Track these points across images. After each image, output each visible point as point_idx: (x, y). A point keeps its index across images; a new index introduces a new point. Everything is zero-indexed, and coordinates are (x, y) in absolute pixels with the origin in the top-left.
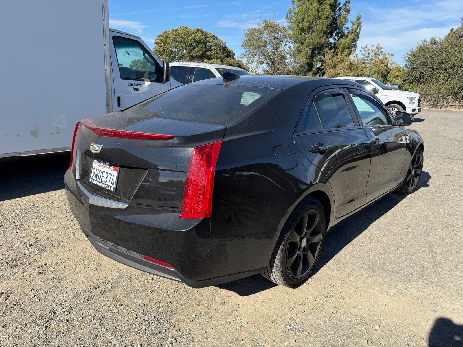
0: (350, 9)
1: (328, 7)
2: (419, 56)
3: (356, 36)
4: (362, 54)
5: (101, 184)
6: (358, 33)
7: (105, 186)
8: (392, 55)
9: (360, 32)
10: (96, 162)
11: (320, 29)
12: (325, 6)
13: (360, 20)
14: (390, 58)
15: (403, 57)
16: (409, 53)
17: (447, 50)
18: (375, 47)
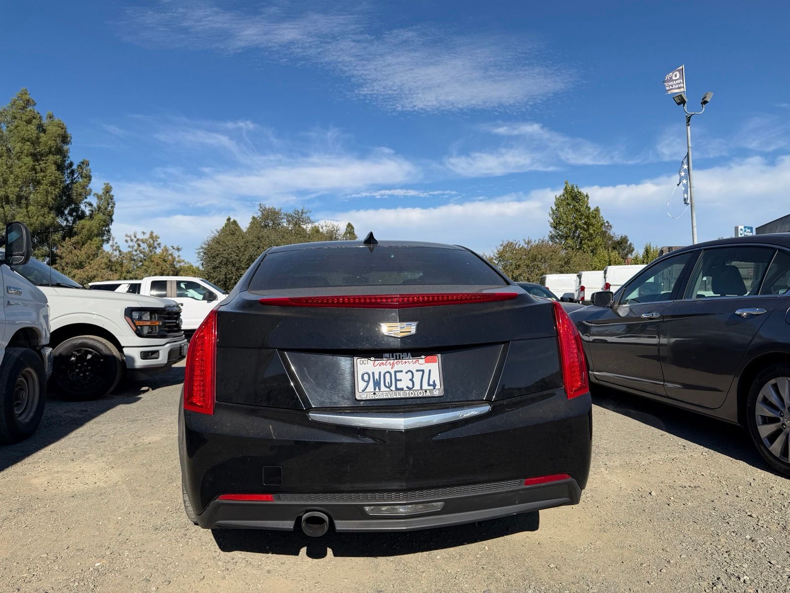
0: (91, 174)
1: (53, 167)
2: (219, 251)
3: (108, 217)
4: (129, 246)
6: (110, 212)
8: (178, 249)
9: (113, 211)
11: (42, 202)
12: (46, 165)
13: (112, 193)
14: (176, 254)
15: (197, 251)
16: (204, 246)
17: (253, 243)
18: (147, 236)
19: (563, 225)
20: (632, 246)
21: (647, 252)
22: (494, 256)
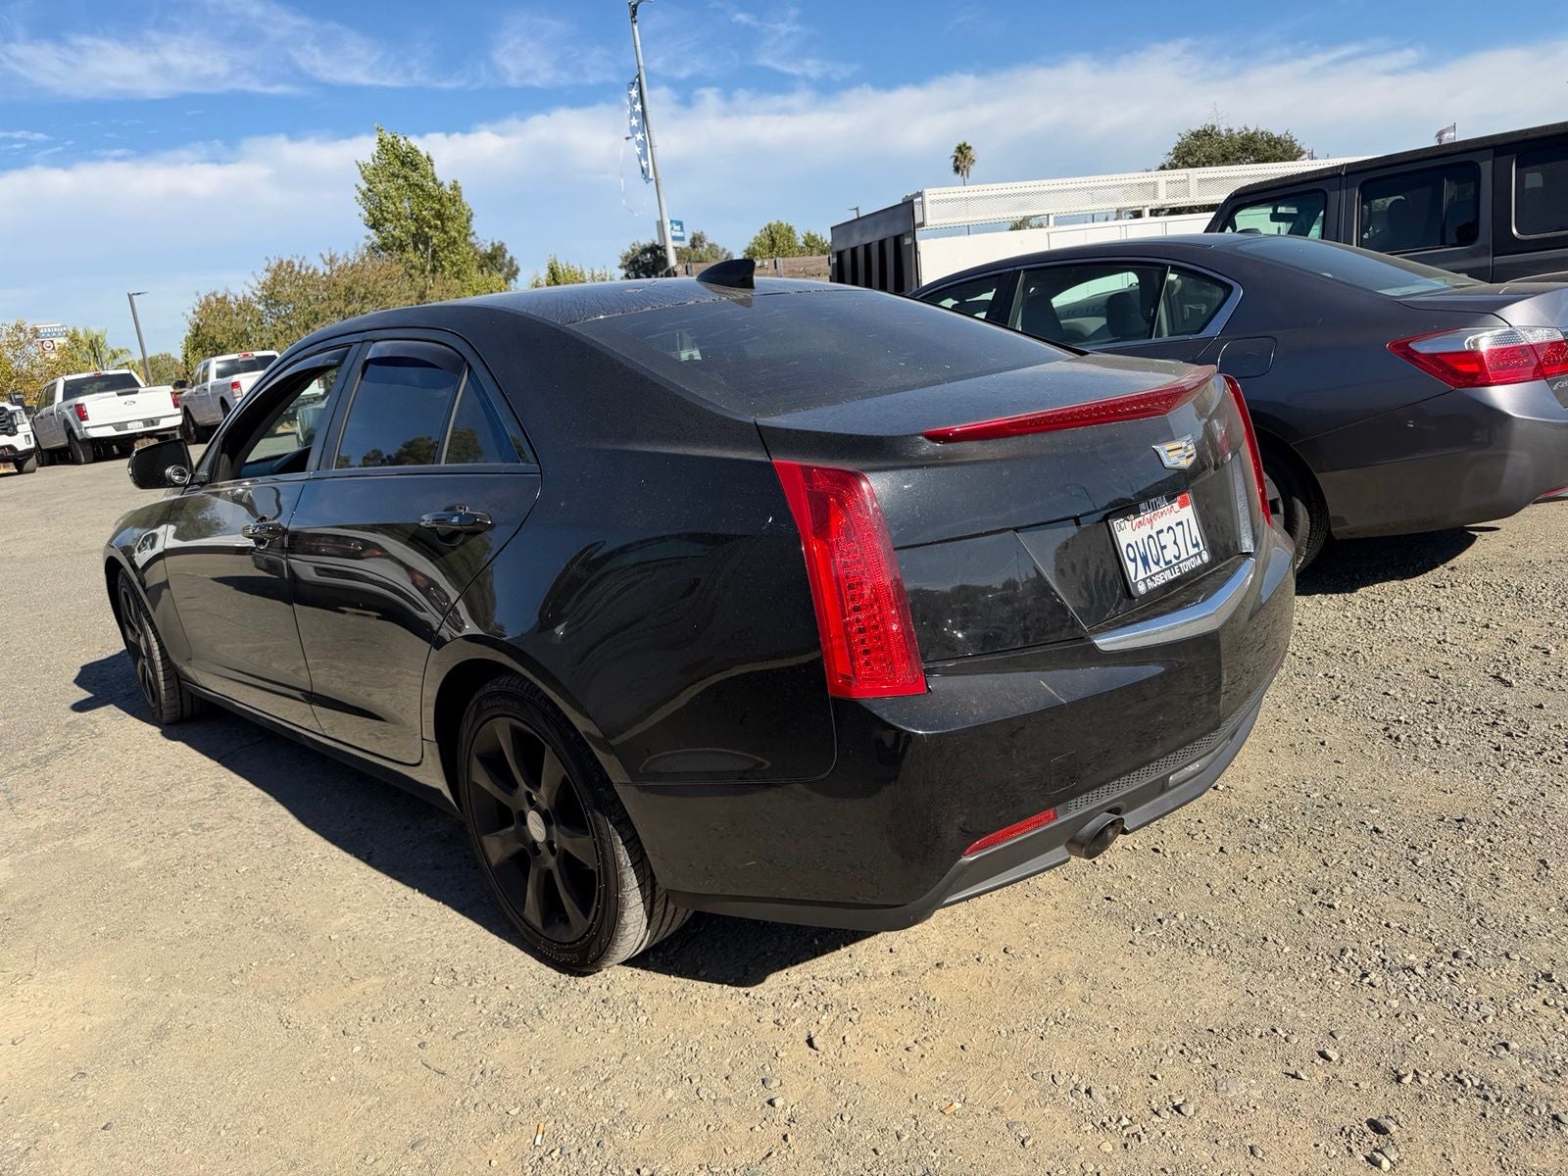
5: (1177, 570)
7: (1188, 563)
10: (1122, 525)
19: (391, 222)
20: (515, 263)
21: (554, 274)
22: (254, 294)
